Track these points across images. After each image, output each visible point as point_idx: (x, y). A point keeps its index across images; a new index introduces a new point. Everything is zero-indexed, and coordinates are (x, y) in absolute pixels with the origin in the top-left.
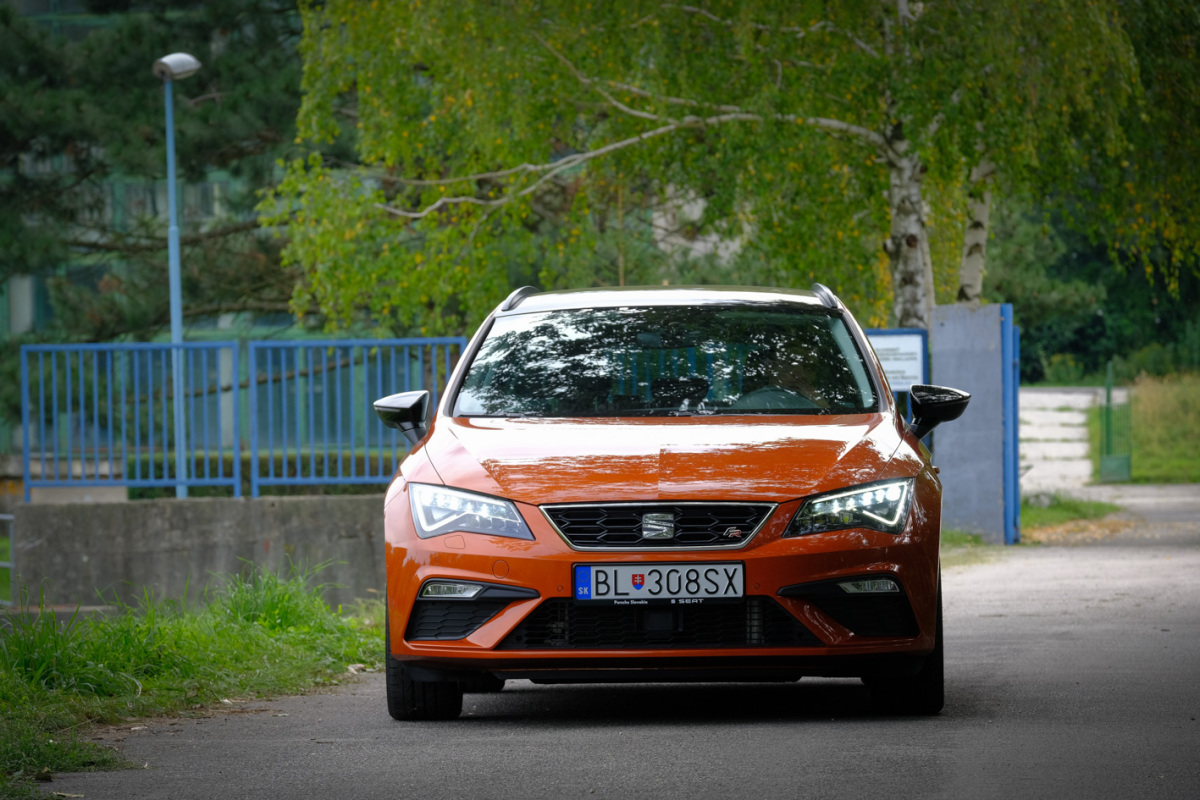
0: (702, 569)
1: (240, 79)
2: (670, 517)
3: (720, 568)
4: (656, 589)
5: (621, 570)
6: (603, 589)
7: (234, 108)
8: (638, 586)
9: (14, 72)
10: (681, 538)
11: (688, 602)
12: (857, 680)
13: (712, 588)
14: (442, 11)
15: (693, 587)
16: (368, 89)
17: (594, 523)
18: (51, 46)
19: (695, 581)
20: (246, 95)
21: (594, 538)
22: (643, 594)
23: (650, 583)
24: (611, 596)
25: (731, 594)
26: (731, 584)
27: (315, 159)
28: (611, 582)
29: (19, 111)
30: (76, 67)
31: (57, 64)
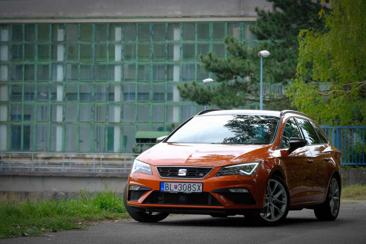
0: (192, 184)
1: (292, 58)
2: (186, 170)
3: (196, 184)
4: (180, 189)
5: (172, 184)
6: (167, 189)
7: (289, 65)
8: (176, 188)
9: (234, 55)
10: (188, 176)
11: (188, 193)
13: (194, 190)
14: (333, 41)
15: (189, 189)
16: (315, 61)
17: (167, 171)
18: (243, 48)
19: (190, 187)
20: (293, 62)
21: (167, 175)
22: (176, 191)
23: (179, 187)
24: (169, 190)
25: (199, 191)
26: (199, 188)
27: (301, 79)
28: (169, 187)
29: (234, 65)
30: (250, 54)
31: (245, 53)
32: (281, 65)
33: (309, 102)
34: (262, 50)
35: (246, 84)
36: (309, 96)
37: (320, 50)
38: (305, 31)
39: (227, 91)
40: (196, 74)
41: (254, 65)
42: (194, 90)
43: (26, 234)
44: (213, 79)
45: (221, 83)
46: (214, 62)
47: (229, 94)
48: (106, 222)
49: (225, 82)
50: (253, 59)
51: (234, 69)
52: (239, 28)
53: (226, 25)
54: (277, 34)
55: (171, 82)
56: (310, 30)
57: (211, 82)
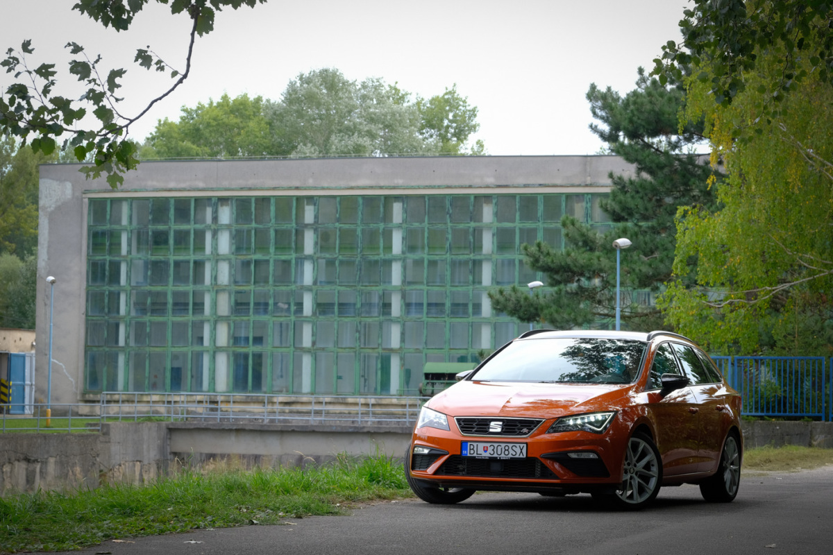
0: (510, 445)
1: (666, 249)
2: (501, 423)
3: (517, 445)
4: (492, 453)
5: (479, 444)
6: (472, 452)
7: (662, 261)
8: (485, 451)
9: (576, 244)
11: (504, 458)
12: (589, 495)
13: (514, 454)
14: (728, 224)
15: (507, 453)
16: (702, 255)
17: (472, 425)
18: (590, 234)
19: (508, 450)
20: (667, 256)
21: (471, 431)
22: (486, 455)
23: (490, 450)
24: (475, 455)
25: (521, 456)
26: (521, 450)
27: (679, 282)
28: (475, 449)
29: (576, 260)
30: (600, 243)
31: (593, 242)
32: (648, 261)
33: (691, 318)
34: (620, 237)
35: (594, 289)
36: (692, 308)
37: (708, 238)
38: (686, 208)
39: (565, 301)
40: (517, 274)
41: (607, 261)
42: (513, 299)
43: (255, 522)
44: (543, 282)
45: (556, 288)
46: (545, 257)
47: (568, 306)
48: (378, 503)
49: (562, 286)
50: (605, 251)
51: (576, 266)
52: (584, 204)
53: (564, 198)
54: (642, 212)
55: (478, 286)
56: (694, 207)
57: (541, 286)
